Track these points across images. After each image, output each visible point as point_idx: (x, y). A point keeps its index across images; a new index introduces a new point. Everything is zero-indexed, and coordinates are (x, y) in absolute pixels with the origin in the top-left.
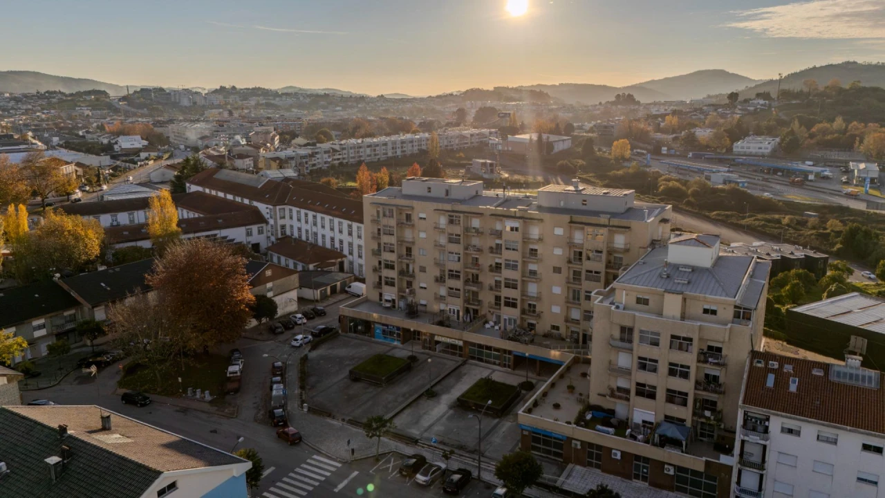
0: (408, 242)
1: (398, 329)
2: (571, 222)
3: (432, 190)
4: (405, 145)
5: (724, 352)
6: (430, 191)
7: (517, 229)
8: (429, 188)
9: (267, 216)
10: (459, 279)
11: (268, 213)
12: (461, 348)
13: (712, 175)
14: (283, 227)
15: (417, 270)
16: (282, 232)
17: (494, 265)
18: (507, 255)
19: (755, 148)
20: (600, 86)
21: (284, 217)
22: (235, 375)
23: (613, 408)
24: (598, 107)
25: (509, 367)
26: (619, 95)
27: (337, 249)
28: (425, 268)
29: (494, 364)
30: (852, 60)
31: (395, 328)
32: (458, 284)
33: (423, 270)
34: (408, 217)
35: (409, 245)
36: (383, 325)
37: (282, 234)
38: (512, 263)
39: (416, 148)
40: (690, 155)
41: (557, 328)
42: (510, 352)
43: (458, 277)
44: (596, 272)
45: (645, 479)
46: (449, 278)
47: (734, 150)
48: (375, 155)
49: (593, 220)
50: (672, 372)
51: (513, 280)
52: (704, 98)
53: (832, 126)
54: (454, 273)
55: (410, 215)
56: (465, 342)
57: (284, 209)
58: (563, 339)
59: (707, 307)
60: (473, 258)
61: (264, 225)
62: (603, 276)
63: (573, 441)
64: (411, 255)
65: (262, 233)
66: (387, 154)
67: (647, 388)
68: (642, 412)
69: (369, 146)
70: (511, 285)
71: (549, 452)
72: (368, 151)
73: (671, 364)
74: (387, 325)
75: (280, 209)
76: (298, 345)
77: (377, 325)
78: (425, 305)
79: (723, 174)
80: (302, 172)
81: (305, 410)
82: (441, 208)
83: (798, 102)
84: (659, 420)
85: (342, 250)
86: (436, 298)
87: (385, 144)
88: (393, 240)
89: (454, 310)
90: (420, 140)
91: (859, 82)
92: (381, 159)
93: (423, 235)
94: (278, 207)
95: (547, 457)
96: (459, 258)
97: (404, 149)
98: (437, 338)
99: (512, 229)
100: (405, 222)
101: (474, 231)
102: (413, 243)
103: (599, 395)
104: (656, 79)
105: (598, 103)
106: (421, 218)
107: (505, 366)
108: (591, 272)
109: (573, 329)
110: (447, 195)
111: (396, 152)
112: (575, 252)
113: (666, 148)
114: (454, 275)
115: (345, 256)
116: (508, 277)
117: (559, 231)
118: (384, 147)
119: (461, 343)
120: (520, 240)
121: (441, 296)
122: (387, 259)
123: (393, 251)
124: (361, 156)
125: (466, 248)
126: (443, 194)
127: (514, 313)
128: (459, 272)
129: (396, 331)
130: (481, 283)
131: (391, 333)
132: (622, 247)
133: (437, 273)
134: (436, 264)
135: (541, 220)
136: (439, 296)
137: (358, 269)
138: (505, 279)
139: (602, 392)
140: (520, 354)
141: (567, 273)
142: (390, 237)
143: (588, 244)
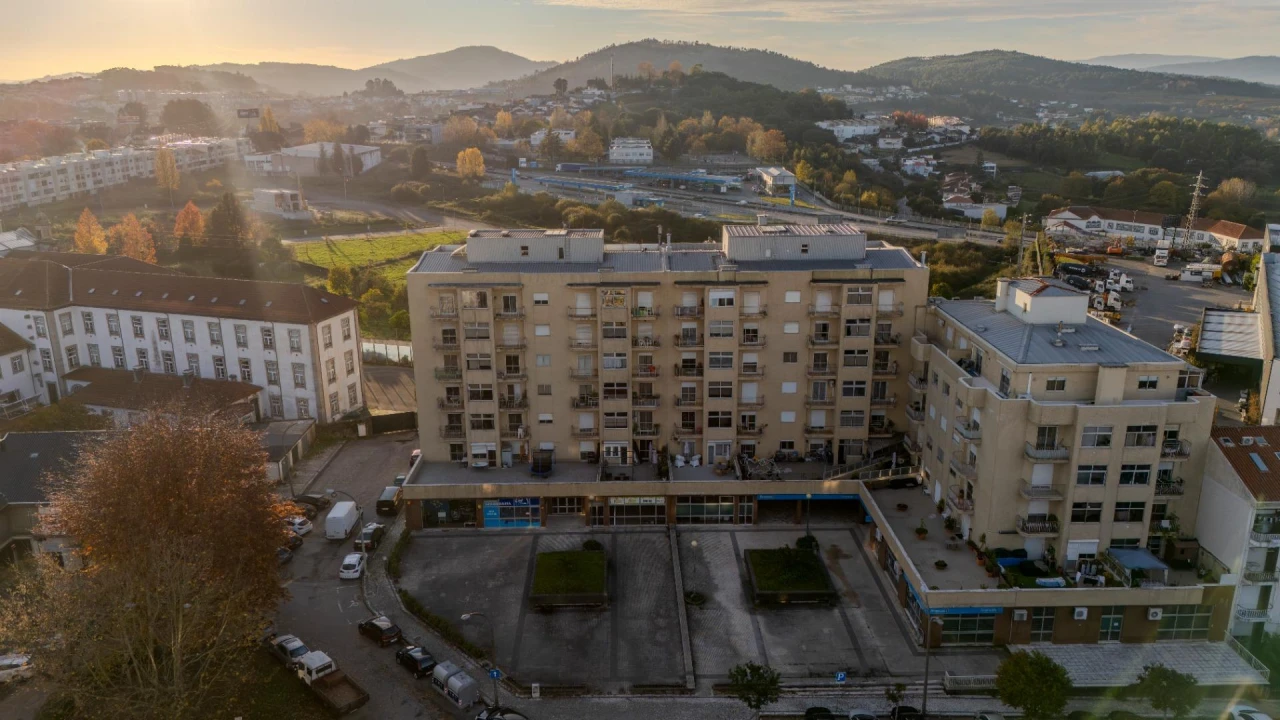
0: (510, 347)
1: (535, 500)
2: (814, 281)
3: (529, 251)
4: (98, 170)
5: (1181, 437)
6: (526, 254)
7: (730, 302)
8: (525, 248)
9: (25, 334)
10: (626, 397)
11: (30, 327)
12: (661, 509)
13: (616, 194)
14: (71, 350)
15: (532, 394)
16: (70, 360)
17: (680, 364)
18: (712, 345)
19: (634, 154)
20: (327, 67)
21: (70, 332)
22: (328, 671)
23: (1021, 547)
24: (342, 100)
25: (749, 520)
26: (370, 81)
27: (234, 377)
28: (549, 387)
29: (723, 521)
30: (651, 38)
31: (529, 502)
32: (624, 404)
33: (545, 391)
34: (509, 303)
35: (512, 353)
36: (503, 500)
37: (71, 365)
38: (721, 356)
39: (119, 175)
40: (559, 167)
41: (791, 445)
42: (750, 498)
43: (622, 393)
44: (860, 352)
45: (1115, 636)
46: (605, 398)
47: (611, 157)
48: (47, 192)
49: (847, 274)
50: (1125, 478)
51: (724, 383)
52: (485, 86)
53: (699, 123)
54: (615, 388)
55: (514, 298)
56: (670, 498)
57: (69, 314)
58: (802, 460)
59: (1144, 378)
60: (641, 357)
61: (23, 353)
62: (871, 356)
63: (1017, 612)
64: (517, 370)
65: (22, 369)
66: (68, 188)
67: (1089, 508)
68: (1079, 543)
69: (32, 177)
70: (721, 391)
71: (971, 638)
72: (33, 185)
73: (1124, 467)
74: (510, 500)
75: (60, 316)
76: (357, 575)
77: (488, 504)
78: (551, 451)
79: (628, 191)
80: (44, 237)
81: (536, 695)
82: (578, 281)
83: (639, 91)
84: (1103, 549)
85: (247, 376)
86: (574, 435)
87: (63, 171)
88: (488, 347)
89: (616, 449)
90: (124, 160)
91: (701, 65)
92: (60, 199)
93: (542, 331)
94: (57, 313)
96: (624, 361)
97: (99, 178)
98: (613, 502)
99: (721, 302)
100: (502, 312)
101: (646, 313)
102: (523, 347)
103: (1002, 532)
104: (405, 58)
105: (341, 94)
106: (537, 302)
107: (742, 520)
108: (852, 352)
109: (813, 442)
110: (561, 256)
111: (84, 184)
112: (817, 325)
113: (524, 160)
114: (614, 390)
115: (260, 388)
116: (715, 381)
117: (793, 297)
118: (61, 176)
119: (661, 501)
120: (736, 318)
121: (582, 430)
122: (475, 382)
123: (488, 368)
124: (18, 197)
125: (635, 343)
126: (554, 257)
127: (727, 435)
128: (625, 385)
129: (531, 506)
130: (657, 397)
131: (521, 512)
132: (890, 308)
133: (575, 392)
134: (573, 377)
135: (765, 282)
136: (578, 431)
137: (295, 408)
138: (711, 384)
139: (1007, 527)
140: (771, 497)
141: (805, 360)
142: (480, 342)
143: (849, 311)
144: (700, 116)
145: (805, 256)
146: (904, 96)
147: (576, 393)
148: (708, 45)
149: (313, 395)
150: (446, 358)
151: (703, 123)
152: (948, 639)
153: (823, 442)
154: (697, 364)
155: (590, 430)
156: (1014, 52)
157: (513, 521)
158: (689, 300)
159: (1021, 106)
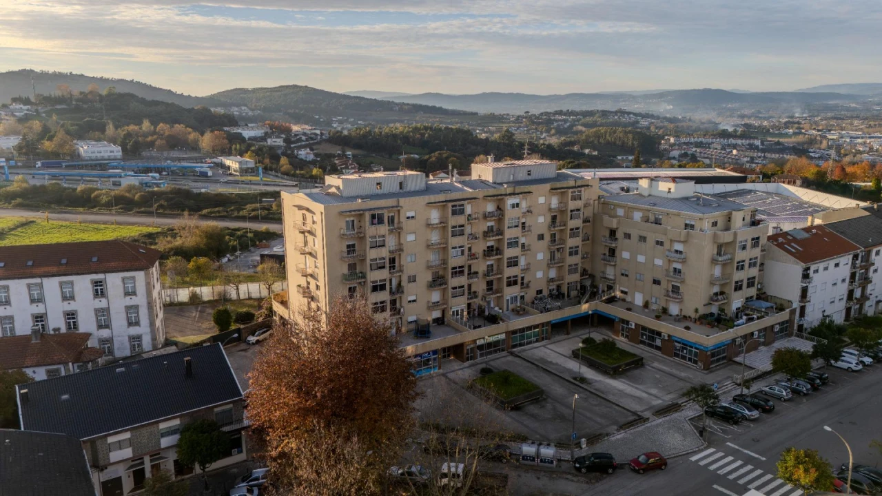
0: (391, 251)
1: (435, 352)
2: (551, 189)
3: (383, 186)
6: (379, 188)
7: (518, 205)
8: (379, 184)
10: (463, 275)
12: (505, 341)
15: (404, 282)
17: (486, 249)
18: (509, 233)
19: (106, 152)
23: (711, 311)
27: (57, 330)
28: (415, 276)
29: (533, 342)
31: (431, 353)
32: (463, 280)
33: (412, 279)
35: (392, 255)
36: (416, 356)
38: (513, 240)
42: (547, 324)
43: (462, 273)
44: (577, 229)
46: (452, 277)
49: (565, 184)
50: (750, 265)
51: (514, 258)
54: (458, 270)
55: (392, 216)
56: (507, 333)
60: (469, 247)
62: (581, 231)
63: (737, 340)
64: (395, 267)
67: (739, 283)
68: (737, 302)
70: (513, 263)
73: (750, 260)
74: (419, 355)
78: (416, 322)
83: (65, 106)
85: (73, 326)
86: (429, 307)
88: (384, 252)
89: (458, 311)
93: (411, 238)
95: (719, 365)
96: (463, 251)
98: (478, 343)
99: (513, 206)
102: (399, 251)
103: (704, 305)
106: (409, 218)
107: (543, 339)
108: (573, 229)
110: (401, 188)
112: (552, 216)
114: (458, 272)
115: (88, 335)
116: (510, 256)
117: (542, 200)
119: (503, 336)
120: (520, 215)
121: (434, 303)
122: (376, 279)
123: (384, 267)
125: (468, 238)
127: (515, 290)
128: (463, 267)
129: (433, 357)
133: (429, 277)
134: (429, 267)
135: (529, 192)
136: (430, 304)
137: (127, 345)
138: (508, 259)
139: (706, 302)
140: (557, 321)
141: (547, 238)
142: (379, 249)
143: (572, 205)
144: (140, 123)
145: (530, 178)
146: (246, 113)
147: (430, 279)
148: (82, 75)
149: (148, 330)
150: (350, 266)
151: (144, 128)
152: (712, 362)
153: (555, 287)
154: (495, 248)
155: (438, 302)
156: (306, 87)
157: (421, 370)
158: (490, 207)
159: (322, 120)
